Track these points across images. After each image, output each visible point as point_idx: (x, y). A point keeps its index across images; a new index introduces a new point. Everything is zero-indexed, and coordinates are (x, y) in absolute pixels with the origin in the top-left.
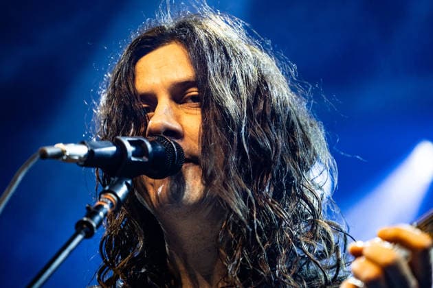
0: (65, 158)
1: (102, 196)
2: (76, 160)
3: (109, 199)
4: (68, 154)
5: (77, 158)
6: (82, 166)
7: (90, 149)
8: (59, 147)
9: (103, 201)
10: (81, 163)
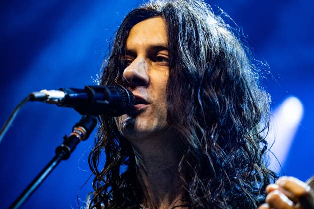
0: (48, 100)
1: (75, 129)
2: (56, 102)
3: (80, 131)
4: (50, 97)
5: (57, 100)
6: (60, 106)
7: (66, 93)
8: (44, 92)
9: (75, 133)
10: (59, 104)
